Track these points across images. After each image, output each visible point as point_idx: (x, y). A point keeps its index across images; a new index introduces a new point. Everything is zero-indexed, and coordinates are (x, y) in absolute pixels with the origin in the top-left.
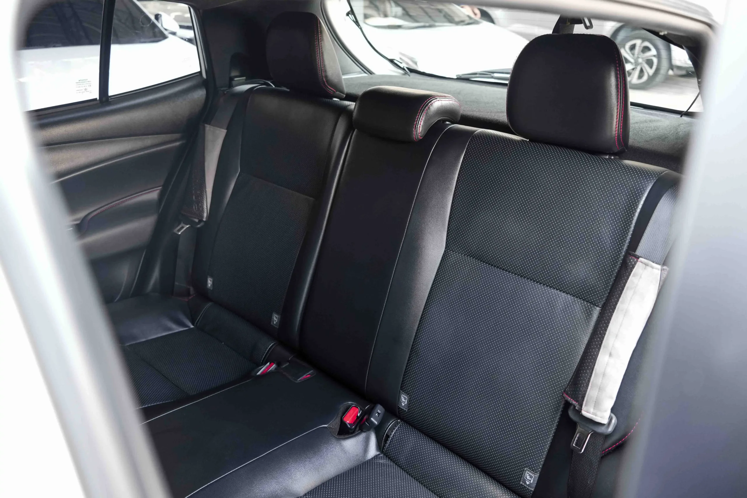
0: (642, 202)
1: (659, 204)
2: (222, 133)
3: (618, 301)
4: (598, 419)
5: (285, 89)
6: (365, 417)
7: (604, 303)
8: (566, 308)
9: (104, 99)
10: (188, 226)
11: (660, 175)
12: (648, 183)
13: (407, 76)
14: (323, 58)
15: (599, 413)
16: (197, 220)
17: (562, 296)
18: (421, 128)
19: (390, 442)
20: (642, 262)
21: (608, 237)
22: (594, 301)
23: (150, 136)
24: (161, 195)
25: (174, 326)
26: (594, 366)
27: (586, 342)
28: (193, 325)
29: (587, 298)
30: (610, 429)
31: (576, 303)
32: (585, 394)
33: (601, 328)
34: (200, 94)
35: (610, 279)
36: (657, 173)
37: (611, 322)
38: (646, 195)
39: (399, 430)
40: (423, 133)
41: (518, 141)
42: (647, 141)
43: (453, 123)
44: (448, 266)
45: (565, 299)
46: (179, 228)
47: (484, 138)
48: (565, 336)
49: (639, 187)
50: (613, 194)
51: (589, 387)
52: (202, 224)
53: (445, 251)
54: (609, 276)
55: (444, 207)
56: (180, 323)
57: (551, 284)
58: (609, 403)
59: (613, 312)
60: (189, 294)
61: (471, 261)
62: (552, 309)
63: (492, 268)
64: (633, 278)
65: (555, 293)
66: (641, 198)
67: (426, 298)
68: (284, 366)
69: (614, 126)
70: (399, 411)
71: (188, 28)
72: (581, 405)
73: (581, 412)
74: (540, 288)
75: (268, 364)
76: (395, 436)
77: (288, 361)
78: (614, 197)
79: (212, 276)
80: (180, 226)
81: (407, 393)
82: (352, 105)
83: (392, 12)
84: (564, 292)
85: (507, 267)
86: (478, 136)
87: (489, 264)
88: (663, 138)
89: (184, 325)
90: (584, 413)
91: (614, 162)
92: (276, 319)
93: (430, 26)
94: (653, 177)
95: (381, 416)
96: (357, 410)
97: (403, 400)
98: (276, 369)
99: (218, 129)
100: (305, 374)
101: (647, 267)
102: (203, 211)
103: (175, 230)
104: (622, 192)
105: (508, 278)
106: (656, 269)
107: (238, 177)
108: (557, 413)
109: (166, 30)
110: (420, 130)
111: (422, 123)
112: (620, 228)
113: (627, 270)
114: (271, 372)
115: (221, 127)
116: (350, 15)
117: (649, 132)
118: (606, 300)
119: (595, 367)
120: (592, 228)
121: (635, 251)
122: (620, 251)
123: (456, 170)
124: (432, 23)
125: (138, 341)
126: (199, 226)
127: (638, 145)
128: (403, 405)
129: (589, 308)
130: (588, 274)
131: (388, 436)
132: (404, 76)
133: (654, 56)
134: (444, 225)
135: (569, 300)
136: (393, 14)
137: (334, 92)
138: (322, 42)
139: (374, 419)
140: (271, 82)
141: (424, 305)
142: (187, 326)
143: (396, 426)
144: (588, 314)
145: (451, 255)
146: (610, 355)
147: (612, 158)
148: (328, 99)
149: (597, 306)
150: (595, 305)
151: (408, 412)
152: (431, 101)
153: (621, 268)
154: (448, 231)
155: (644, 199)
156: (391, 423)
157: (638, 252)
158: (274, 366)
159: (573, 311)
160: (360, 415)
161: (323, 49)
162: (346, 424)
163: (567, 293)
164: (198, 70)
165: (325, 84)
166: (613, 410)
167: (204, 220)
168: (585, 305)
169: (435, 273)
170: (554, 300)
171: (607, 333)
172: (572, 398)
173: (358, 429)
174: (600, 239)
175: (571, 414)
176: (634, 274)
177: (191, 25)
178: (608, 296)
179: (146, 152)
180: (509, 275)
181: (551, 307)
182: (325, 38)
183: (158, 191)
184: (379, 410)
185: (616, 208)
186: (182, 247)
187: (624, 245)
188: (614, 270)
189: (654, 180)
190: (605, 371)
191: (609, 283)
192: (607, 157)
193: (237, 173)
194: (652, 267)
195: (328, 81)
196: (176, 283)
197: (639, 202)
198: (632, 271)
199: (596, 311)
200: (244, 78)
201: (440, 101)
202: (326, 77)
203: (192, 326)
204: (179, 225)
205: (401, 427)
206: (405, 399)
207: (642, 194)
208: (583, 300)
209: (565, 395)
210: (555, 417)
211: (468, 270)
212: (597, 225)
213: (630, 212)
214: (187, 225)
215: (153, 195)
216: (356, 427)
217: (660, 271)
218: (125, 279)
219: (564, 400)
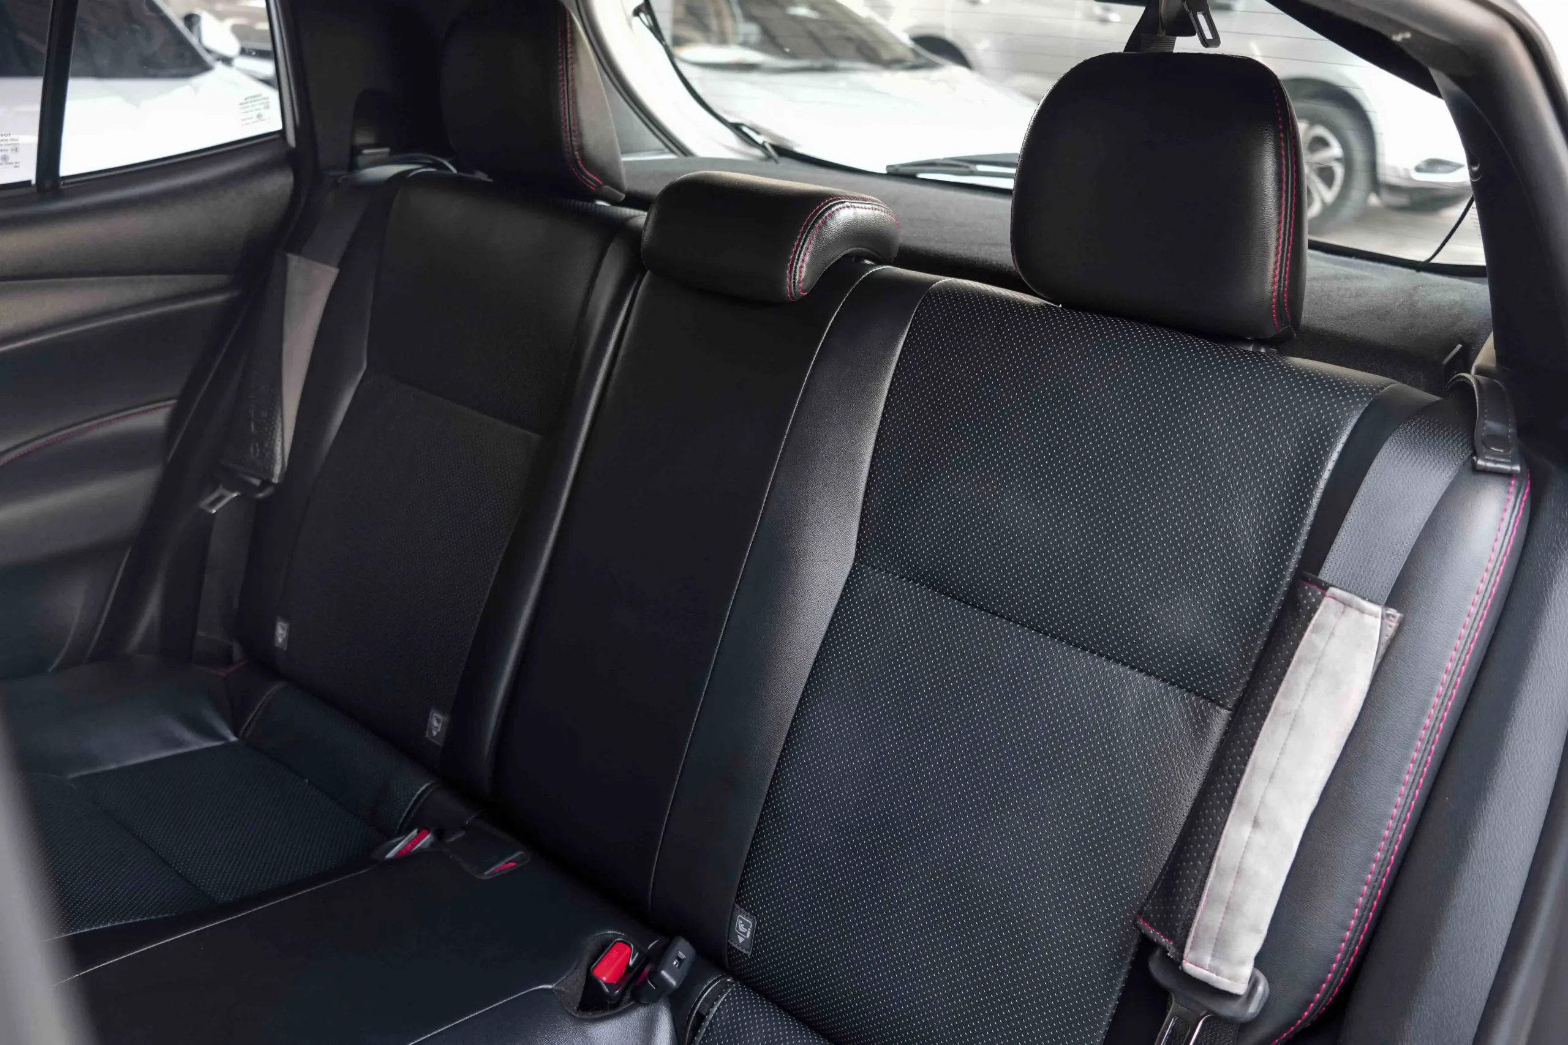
0: (1335, 456)
1: (1376, 461)
2: (327, 275)
3: (1276, 691)
4: (1223, 983)
5: (481, 176)
6: (647, 969)
7: (1240, 700)
8: (1145, 710)
9: (48, 184)
10: (235, 495)
11: (1378, 391)
12: (1350, 410)
13: (771, 163)
14: (575, 103)
15: (1225, 969)
16: (256, 482)
17: (1135, 679)
18: (804, 270)
19: (707, 1032)
20: (1335, 598)
21: (1252, 539)
22: (1215, 694)
23: (153, 277)
24: (175, 420)
25: (187, 735)
26: (1216, 849)
27: (1194, 793)
28: (236, 734)
29: (1199, 686)
30: (1253, 1008)
31: (1170, 699)
32: (1192, 920)
33: (1234, 758)
34: (281, 183)
35: (1254, 640)
36: (1371, 390)
37: (1259, 742)
38: (1344, 438)
39: (729, 1002)
40: (808, 282)
41: (1036, 306)
42: (1343, 318)
43: (879, 262)
44: (860, 603)
45: (1145, 687)
46: (212, 498)
47: (955, 298)
48: (1141, 776)
49: (1328, 419)
50: (1265, 436)
51: (1203, 903)
52: (268, 491)
53: (854, 567)
54: (1251, 634)
55: (853, 460)
56: (206, 731)
57: (1111, 650)
58: (1251, 944)
59: (1264, 717)
60: (228, 660)
61: (916, 593)
62: (1111, 712)
63: (967, 610)
64: (1314, 635)
65: (1119, 674)
66: (1332, 445)
67: (805, 680)
68: (453, 839)
69: (1270, 273)
70: (730, 956)
71: (261, 54)
72: (1181, 948)
73: (1180, 963)
74: (1085, 661)
75: (415, 832)
76: (720, 1016)
77: (463, 828)
78: (1268, 442)
79: (286, 618)
80: (216, 495)
81: (752, 912)
82: (640, 217)
83: (736, 34)
84: (1140, 671)
85: (1004, 607)
86: (940, 292)
87: (960, 600)
88: (1381, 313)
89: (214, 734)
90: (1188, 966)
91: (1268, 360)
92: (437, 724)
93: (824, 69)
94: (1361, 397)
95: (685, 965)
96: (628, 950)
97: (742, 928)
98: (432, 845)
99: (317, 264)
100: (503, 858)
101: (1348, 609)
102: (271, 461)
103: (204, 504)
104: (1287, 432)
105: (1005, 635)
106: (1371, 614)
107: (362, 381)
108: (1119, 968)
109: (209, 51)
110: (803, 274)
111: (807, 259)
112: (1279, 519)
113: (1299, 615)
114: (421, 852)
115: (326, 261)
116: (642, 15)
117: (1345, 300)
118: (1245, 691)
119: (1218, 853)
120: (1212, 516)
121: (1317, 574)
122: (1280, 571)
123: (887, 373)
124: (828, 61)
125: (99, 769)
126: (261, 495)
127: (1324, 326)
128: (741, 940)
129: (1201, 712)
130: (1199, 628)
131: (701, 1018)
132: (764, 163)
133: (1338, 160)
134: (852, 503)
135: (1153, 692)
136: (741, 39)
137: (599, 185)
138: (575, 66)
139: (669, 972)
140: (450, 162)
141: (799, 696)
142: (220, 737)
143: (722, 994)
144: (1201, 725)
145: (868, 576)
146: (1256, 824)
147: (1263, 350)
148: (583, 200)
149: (1222, 706)
150: (1216, 702)
151: (752, 959)
152: (830, 208)
153: (1281, 614)
154: (862, 518)
155: (1339, 447)
156: (709, 987)
157: (1326, 574)
158: (428, 838)
159: (1162, 717)
160: (635, 964)
161: (577, 83)
162: (599, 985)
163: (1149, 674)
164: (278, 126)
165: (578, 166)
166: (1260, 961)
167: (275, 480)
168: (1191, 703)
169: (828, 620)
170: (1117, 689)
171: (1248, 769)
172: (1157, 929)
173: (628, 996)
174: (1232, 543)
175: (1155, 968)
176: (1314, 626)
177: (268, 47)
178: (1248, 683)
179: (143, 314)
180: (1009, 627)
181: (1109, 706)
182: (581, 56)
183: (167, 410)
184: (682, 951)
185: (1272, 468)
186: (219, 545)
187: (1289, 558)
188: (1266, 618)
189: (1363, 402)
190: (1241, 863)
191: (1252, 649)
192: (1251, 349)
193: (358, 371)
194: (1362, 611)
195: (585, 159)
196: (201, 633)
197: (1327, 454)
198: (1310, 619)
199: (1220, 719)
200: (387, 150)
201: (852, 210)
202: (581, 148)
203: (233, 739)
204: (214, 490)
205: (733, 996)
206: (746, 926)
207: (1336, 436)
208: (1188, 691)
209: (1140, 922)
210: (1116, 977)
211: (909, 614)
212: (1225, 509)
213: (1306, 479)
214: (233, 491)
215: (155, 419)
216: (623, 994)
217: (1379, 621)
218: (76, 619)
219: (1137, 934)
